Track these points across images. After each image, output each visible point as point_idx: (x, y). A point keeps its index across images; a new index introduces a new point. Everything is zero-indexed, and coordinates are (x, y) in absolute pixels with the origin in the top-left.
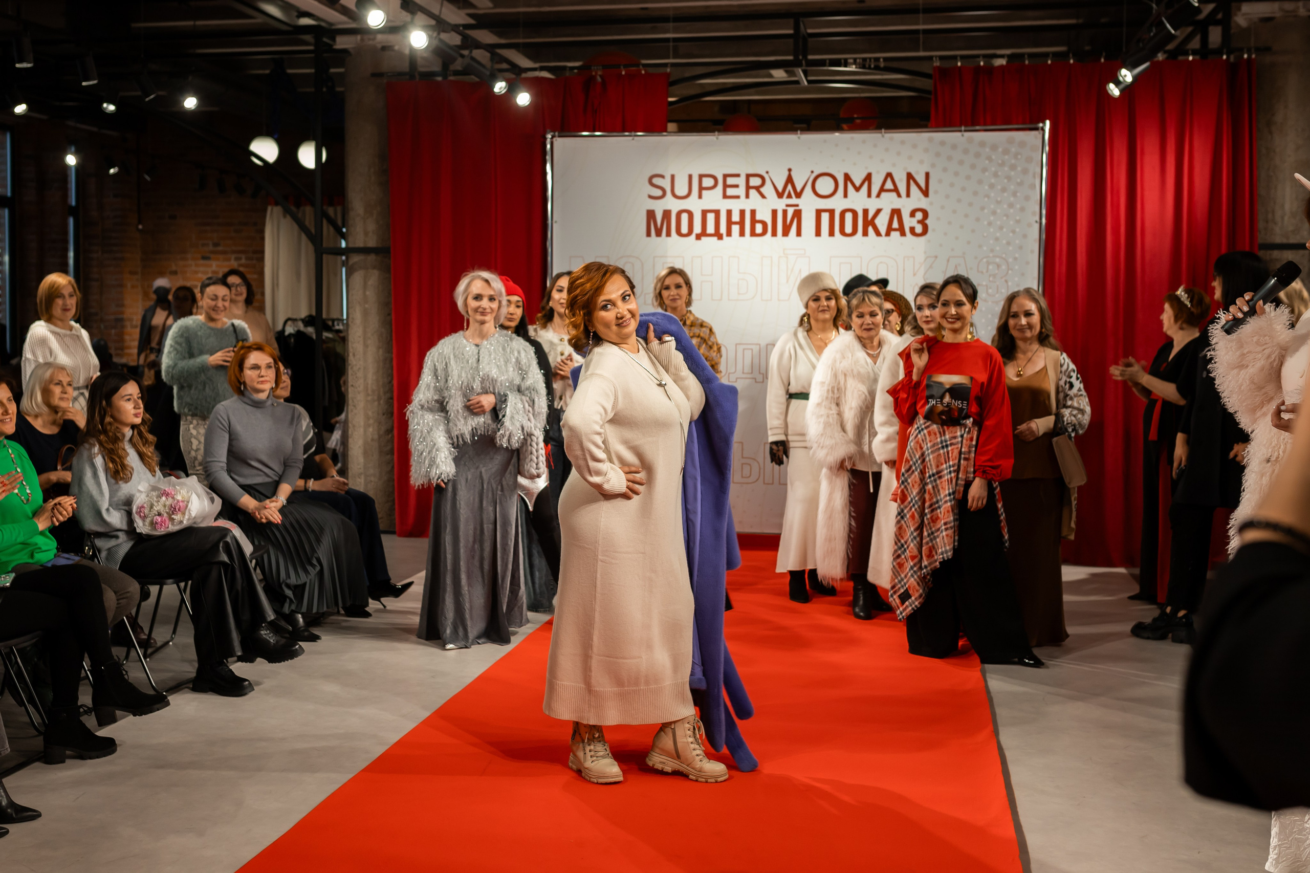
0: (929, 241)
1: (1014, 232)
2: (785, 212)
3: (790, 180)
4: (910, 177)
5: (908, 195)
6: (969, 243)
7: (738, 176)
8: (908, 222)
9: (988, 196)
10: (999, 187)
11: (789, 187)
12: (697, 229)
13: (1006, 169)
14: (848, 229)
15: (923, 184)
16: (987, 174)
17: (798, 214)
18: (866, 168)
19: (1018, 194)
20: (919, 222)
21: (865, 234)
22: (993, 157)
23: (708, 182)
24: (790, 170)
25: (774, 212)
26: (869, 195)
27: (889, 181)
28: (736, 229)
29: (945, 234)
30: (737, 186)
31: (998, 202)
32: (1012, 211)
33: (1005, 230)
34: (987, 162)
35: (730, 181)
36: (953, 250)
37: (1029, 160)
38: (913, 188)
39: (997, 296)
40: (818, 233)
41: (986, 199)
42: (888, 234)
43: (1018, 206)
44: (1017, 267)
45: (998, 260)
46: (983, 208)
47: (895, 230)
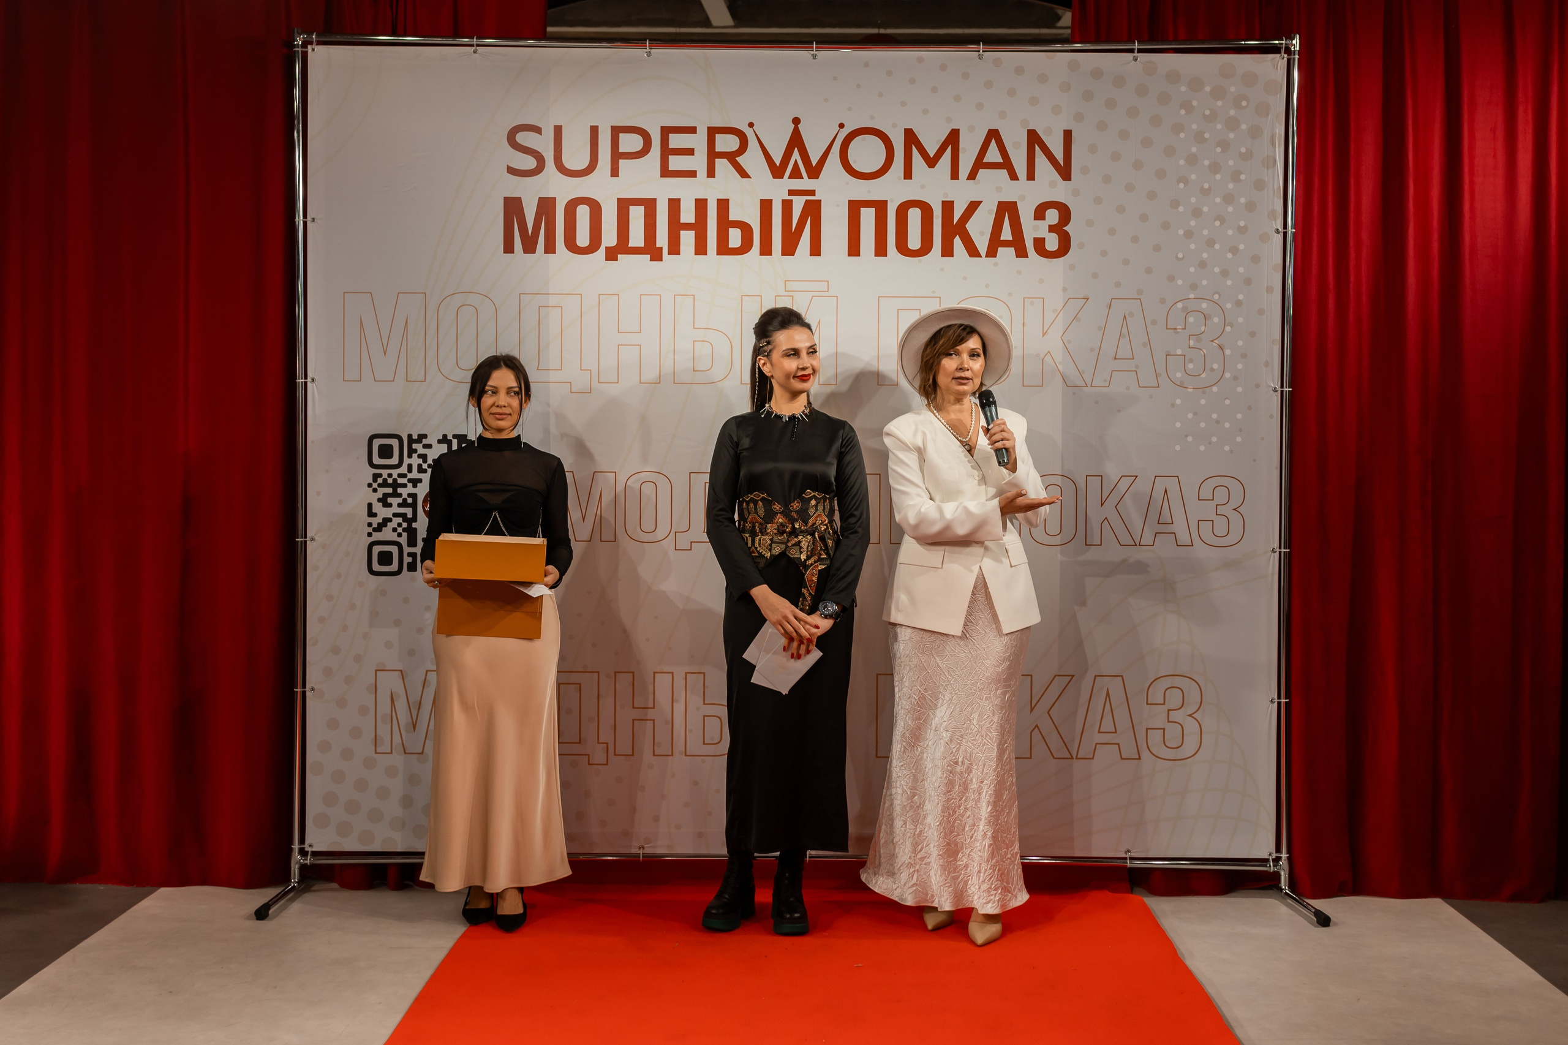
0: (1072, 267)
1: (1234, 250)
2: (787, 206)
3: (796, 141)
4: (1034, 139)
5: (1031, 176)
6: (1149, 271)
7: (692, 130)
8: (1032, 229)
9: (1184, 180)
10: (1206, 163)
11: (796, 155)
12: (609, 238)
13: (1219, 126)
14: (914, 242)
15: (1059, 156)
16: (1182, 135)
17: (813, 210)
18: (949, 120)
19: (1243, 177)
20: (1052, 229)
21: (947, 251)
22: (1195, 103)
23: (630, 143)
24: (796, 121)
25: (766, 206)
26: (955, 175)
27: (993, 145)
28: (688, 238)
29: (1104, 253)
30: (690, 152)
31: (1205, 192)
32: (1230, 209)
33: (1217, 246)
34: (1183, 112)
35: (676, 141)
36: (1118, 285)
37: (1263, 110)
38: (1041, 159)
39: (1204, 376)
40: (854, 249)
41: (1182, 185)
42: (992, 253)
43: (1243, 200)
44: (1240, 320)
45: (1204, 305)
46: (1175, 204)
47: (1006, 244)
